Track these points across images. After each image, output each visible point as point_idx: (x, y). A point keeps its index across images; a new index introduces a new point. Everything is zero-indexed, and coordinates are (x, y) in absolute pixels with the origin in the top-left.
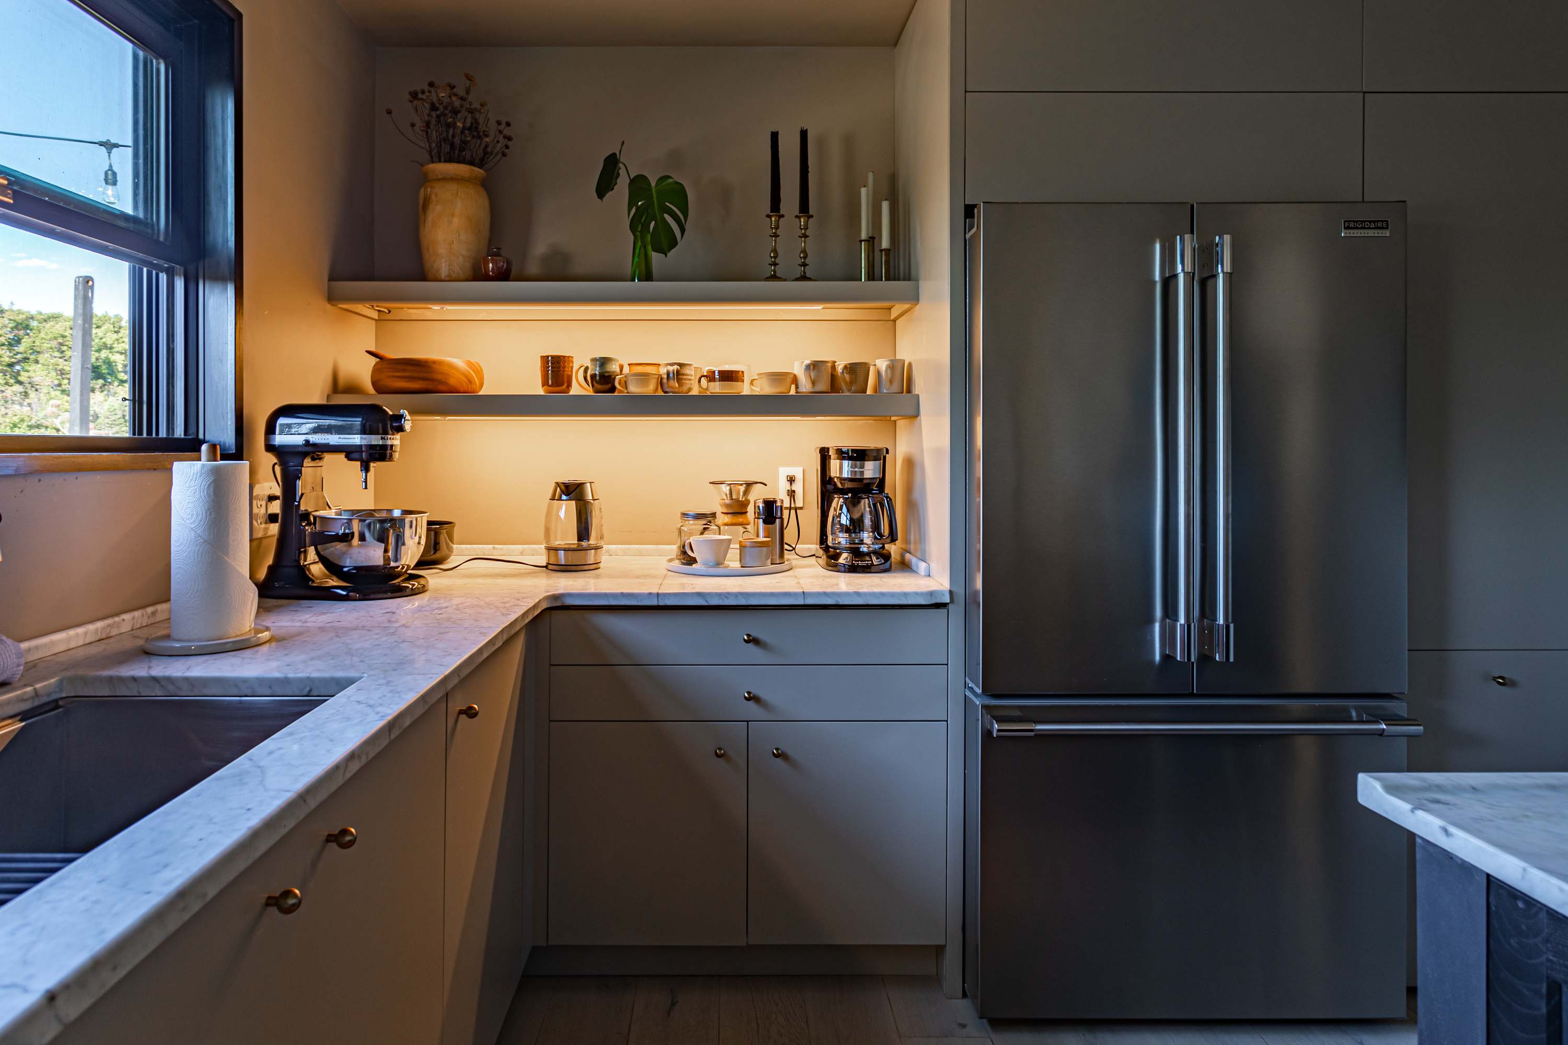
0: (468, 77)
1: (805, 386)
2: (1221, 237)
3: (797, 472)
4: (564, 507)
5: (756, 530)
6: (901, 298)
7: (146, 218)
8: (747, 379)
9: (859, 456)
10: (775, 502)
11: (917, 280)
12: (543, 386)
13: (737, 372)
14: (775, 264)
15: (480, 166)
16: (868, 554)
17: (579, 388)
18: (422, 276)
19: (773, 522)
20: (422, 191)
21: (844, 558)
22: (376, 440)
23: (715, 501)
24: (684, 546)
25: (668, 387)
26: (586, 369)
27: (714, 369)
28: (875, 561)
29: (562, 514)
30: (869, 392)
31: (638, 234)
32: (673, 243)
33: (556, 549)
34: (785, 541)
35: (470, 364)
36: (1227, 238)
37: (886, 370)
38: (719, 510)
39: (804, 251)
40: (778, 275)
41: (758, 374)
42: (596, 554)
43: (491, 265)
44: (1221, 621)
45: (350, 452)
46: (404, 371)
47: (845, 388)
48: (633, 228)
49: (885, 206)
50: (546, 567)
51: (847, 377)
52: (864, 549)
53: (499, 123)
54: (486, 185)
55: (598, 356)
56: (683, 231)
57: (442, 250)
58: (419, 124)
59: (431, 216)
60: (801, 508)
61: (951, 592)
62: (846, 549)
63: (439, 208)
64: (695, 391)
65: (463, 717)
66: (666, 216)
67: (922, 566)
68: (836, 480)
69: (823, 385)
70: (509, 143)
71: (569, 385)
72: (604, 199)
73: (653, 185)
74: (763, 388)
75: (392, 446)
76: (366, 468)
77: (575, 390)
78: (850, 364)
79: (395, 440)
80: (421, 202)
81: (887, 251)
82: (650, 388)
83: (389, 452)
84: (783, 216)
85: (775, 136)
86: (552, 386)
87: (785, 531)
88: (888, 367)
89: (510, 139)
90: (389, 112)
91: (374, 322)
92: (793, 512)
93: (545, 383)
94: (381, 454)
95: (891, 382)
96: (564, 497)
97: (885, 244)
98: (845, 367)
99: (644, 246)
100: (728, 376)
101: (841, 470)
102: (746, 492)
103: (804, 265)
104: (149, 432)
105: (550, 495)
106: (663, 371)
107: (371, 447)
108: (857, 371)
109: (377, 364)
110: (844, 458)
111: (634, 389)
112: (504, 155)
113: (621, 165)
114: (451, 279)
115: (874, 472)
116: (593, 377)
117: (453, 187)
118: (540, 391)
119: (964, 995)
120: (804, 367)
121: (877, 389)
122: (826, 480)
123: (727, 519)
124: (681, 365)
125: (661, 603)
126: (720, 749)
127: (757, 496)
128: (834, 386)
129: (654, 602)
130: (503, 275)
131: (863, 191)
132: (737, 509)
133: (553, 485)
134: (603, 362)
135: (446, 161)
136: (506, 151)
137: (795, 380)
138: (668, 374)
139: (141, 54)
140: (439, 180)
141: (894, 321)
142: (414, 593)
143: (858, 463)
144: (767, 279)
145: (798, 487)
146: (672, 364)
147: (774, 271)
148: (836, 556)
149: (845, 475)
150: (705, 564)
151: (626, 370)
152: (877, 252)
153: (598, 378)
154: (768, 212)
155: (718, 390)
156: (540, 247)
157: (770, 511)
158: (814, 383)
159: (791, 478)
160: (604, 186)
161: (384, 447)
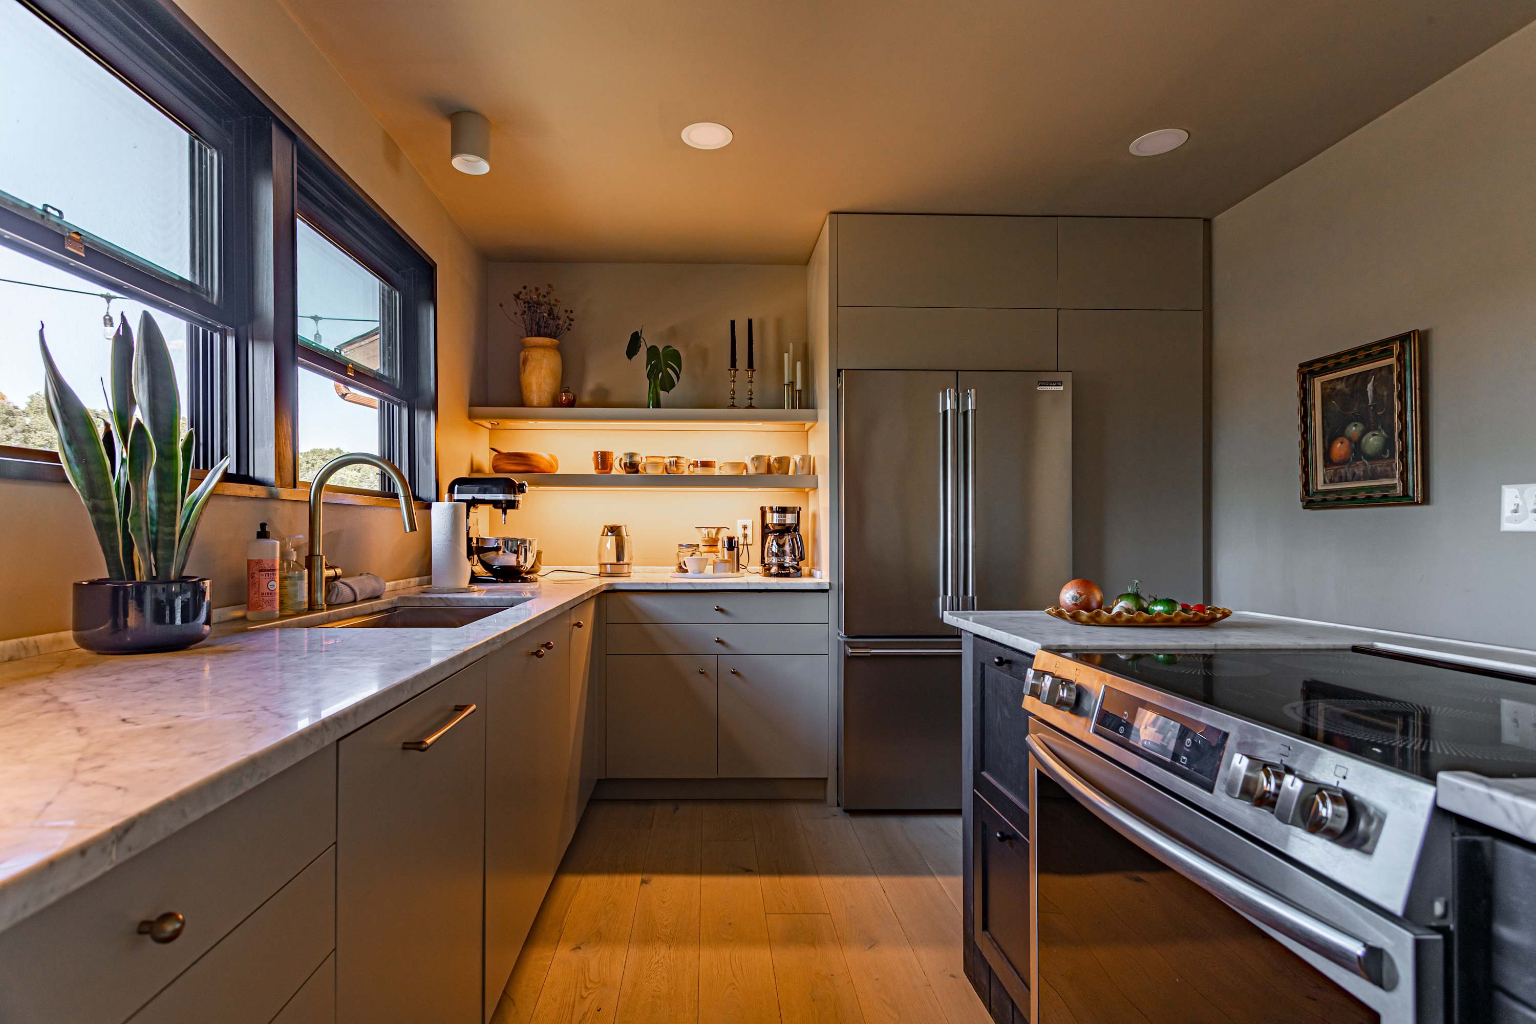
0: (550, 286)
1: (752, 470)
2: (970, 390)
3: (749, 523)
4: (609, 540)
5: (723, 553)
6: (809, 420)
7: (390, 376)
8: (717, 466)
9: (783, 510)
10: (734, 538)
11: (817, 409)
12: (595, 469)
13: (711, 462)
14: (733, 398)
15: (555, 338)
16: (788, 567)
17: (617, 470)
18: (523, 405)
19: (733, 550)
20: (522, 353)
21: (774, 569)
22: (510, 497)
23: (698, 538)
24: (680, 564)
25: (671, 470)
26: (621, 460)
27: (697, 460)
28: (792, 570)
29: (608, 546)
30: (790, 473)
31: (652, 380)
32: (673, 385)
33: (605, 564)
34: (740, 563)
35: (551, 456)
36: (973, 391)
37: (799, 462)
38: (701, 544)
39: (751, 391)
40: (735, 404)
41: (724, 463)
42: (628, 567)
43: (564, 398)
44: (970, 595)
45: (496, 504)
46: (515, 460)
47: (775, 472)
48: (649, 377)
49: (799, 364)
50: (599, 575)
51: (776, 465)
52: (786, 565)
53: (566, 311)
54: (559, 349)
55: (628, 452)
56: (678, 378)
57: (534, 388)
58: (519, 313)
59: (528, 368)
60: (751, 545)
61: (830, 584)
62: (775, 564)
63: (533, 363)
64: (686, 473)
65: (575, 627)
66: (668, 369)
67: (818, 573)
68: (769, 525)
69: (763, 469)
70: (572, 322)
71: (611, 469)
72: (632, 359)
73: (661, 351)
74: (727, 471)
75: (518, 501)
76: (505, 513)
77: (614, 472)
78: (778, 457)
79: (520, 497)
80: (522, 359)
81: (800, 391)
82: (659, 471)
83: (517, 504)
84: (738, 370)
85: (733, 323)
86: (601, 469)
87: (740, 558)
88: (801, 459)
89: (572, 320)
90: (501, 305)
91: (488, 430)
92: (745, 547)
93: (597, 468)
94: (512, 505)
95: (803, 468)
96: (609, 534)
97: (799, 386)
98: (775, 459)
99: (655, 387)
100: (705, 464)
101: (773, 519)
102: (717, 533)
103: (751, 399)
104: (389, 490)
105: (601, 533)
106: (667, 461)
107: (507, 501)
108: (783, 462)
109: (496, 455)
110: (774, 512)
111: (650, 471)
112: (569, 330)
113: (642, 339)
114: (540, 406)
115: (792, 521)
116: (625, 464)
117: (541, 351)
118: (594, 472)
119: (838, 805)
120: (750, 459)
121: (795, 471)
122: (764, 526)
123: (706, 549)
124: (677, 457)
125: (669, 588)
126: (702, 669)
127: (724, 535)
128: (769, 470)
129: (665, 588)
130: (571, 404)
131: (786, 355)
132: (712, 543)
133: (603, 527)
134: (631, 455)
135: (535, 336)
136: (570, 327)
137: (746, 467)
138: (670, 463)
139: (386, 287)
140: (533, 347)
141: (807, 431)
142: (531, 581)
143: (783, 514)
144: (728, 407)
145: (749, 532)
146: (672, 457)
147: (733, 402)
148: (769, 569)
149: (775, 522)
150: (693, 572)
151: (644, 460)
152: (795, 392)
153: (628, 465)
154: (729, 368)
155: (700, 472)
156: (590, 385)
157: (731, 544)
158: (756, 468)
159: (745, 526)
160: (632, 350)
161: (515, 501)
